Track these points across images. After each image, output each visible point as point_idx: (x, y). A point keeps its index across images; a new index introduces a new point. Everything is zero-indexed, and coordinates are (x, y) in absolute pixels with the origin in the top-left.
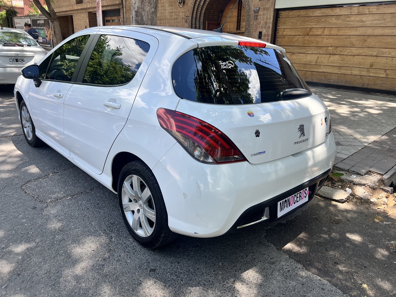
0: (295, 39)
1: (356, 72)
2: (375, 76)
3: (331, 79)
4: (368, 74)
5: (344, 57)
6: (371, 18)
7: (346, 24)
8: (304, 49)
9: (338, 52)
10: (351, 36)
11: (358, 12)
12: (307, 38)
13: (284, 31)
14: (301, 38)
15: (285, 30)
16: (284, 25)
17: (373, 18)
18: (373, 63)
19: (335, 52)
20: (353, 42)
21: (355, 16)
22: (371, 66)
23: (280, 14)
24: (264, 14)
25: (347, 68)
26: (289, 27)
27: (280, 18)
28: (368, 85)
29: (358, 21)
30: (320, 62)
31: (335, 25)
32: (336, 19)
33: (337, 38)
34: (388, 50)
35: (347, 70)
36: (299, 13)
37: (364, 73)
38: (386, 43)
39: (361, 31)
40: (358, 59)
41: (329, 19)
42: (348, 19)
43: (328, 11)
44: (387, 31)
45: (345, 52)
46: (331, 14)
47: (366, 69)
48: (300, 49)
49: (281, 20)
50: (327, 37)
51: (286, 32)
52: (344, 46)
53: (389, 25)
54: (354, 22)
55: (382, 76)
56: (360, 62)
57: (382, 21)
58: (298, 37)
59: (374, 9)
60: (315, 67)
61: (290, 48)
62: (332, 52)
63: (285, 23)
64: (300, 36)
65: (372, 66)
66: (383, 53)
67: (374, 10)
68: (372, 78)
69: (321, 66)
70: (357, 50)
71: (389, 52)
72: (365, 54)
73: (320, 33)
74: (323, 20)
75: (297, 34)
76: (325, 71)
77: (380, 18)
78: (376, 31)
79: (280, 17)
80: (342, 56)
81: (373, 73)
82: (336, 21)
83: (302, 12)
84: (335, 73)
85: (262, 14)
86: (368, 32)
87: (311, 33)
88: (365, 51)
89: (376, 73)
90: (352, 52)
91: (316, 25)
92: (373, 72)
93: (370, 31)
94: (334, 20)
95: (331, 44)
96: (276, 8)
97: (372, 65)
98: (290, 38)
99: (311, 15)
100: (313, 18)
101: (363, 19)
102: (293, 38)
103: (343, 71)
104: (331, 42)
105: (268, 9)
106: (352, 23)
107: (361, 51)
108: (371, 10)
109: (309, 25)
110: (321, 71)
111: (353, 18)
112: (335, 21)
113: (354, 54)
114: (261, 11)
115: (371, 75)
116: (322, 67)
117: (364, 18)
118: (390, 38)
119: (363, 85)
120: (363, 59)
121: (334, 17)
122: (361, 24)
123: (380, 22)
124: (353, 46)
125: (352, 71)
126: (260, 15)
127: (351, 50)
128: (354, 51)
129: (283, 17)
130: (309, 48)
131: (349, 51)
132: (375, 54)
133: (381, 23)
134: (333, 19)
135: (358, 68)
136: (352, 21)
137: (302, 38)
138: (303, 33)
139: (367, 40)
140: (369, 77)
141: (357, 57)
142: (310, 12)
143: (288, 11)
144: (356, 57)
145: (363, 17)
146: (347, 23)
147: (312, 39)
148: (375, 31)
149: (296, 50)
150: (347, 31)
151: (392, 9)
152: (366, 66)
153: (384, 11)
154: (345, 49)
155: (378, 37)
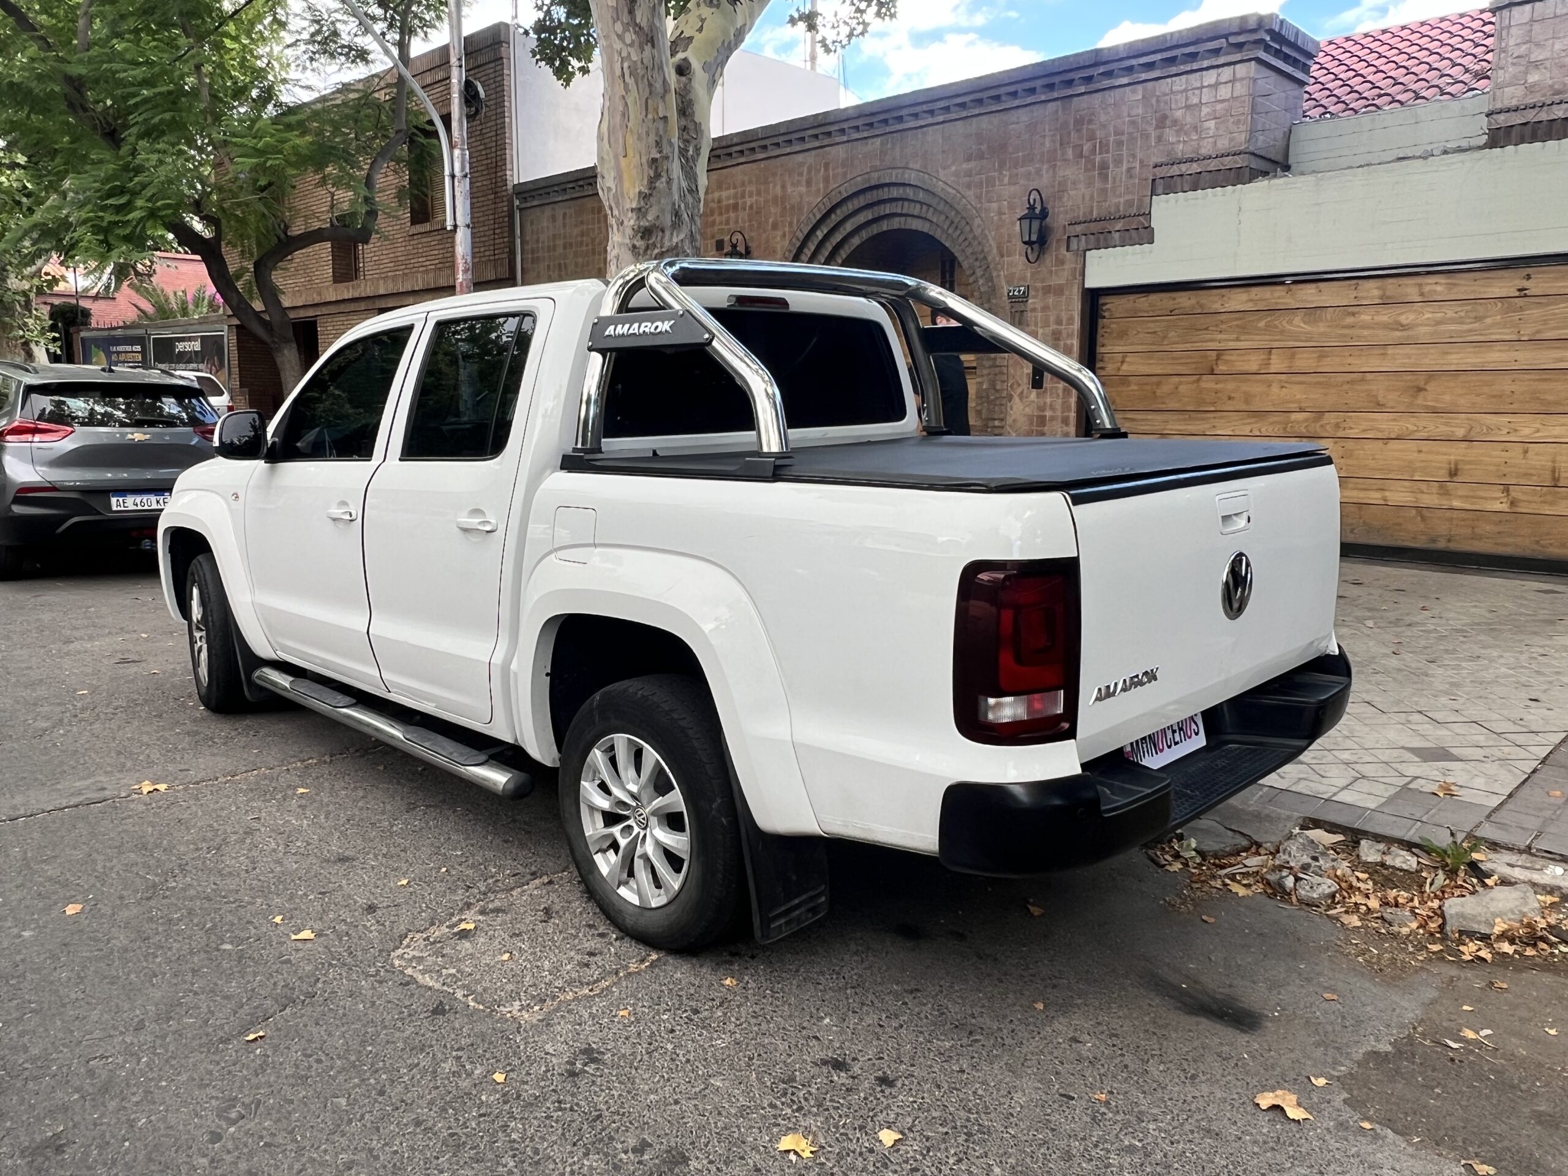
0: (1166, 388)
1: (1399, 495)
2: (1473, 507)
4: (1446, 503)
5: (1350, 444)
6: (1430, 315)
7: (1345, 336)
8: (1203, 419)
9: (1328, 427)
10: (1369, 376)
11: (1381, 298)
12: (1208, 383)
13: (1123, 362)
14: (1188, 383)
15: (1127, 359)
16: (1122, 342)
17: (1439, 315)
18: (1456, 464)
19: (1317, 428)
20: (1375, 396)
21: (1372, 309)
22: (1453, 473)
23: (1106, 304)
24: (1045, 308)
26: (1139, 348)
27: (1104, 317)
28: (1449, 541)
29: (1386, 326)
31: (1307, 341)
32: (1306, 319)
33: (1318, 384)
34: (1505, 419)
35: (1365, 489)
36: (1171, 302)
37: (1430, 499)
38: (1494, 396)
39: (1400, 359)
40: (1401, 451)
41: (1283, 322)
42: (1350, 320)
43: (1277, 294)
44: (1495, 357)
45: (1351, 428)
46: (1286, 304)
47: (1437, 484)
48: (1185, 420)
49: (1108, 325)
50: (1281, 381)
51: (1131, 363)
52: (1345, 408)
53: (1498, 337)
54: (1373, 328)
55: (1497, 506)
56: (1411, 462)
57: (1471, 323)
58: (1176, 379)
59: (1437, 286)
61: (1149, 417)
62: (1304, 431)
63: (1122, 334)
64: (1183, 379)
65: (1456, 475)
66: (1489, 428)
67: (1439, 288)
68: (1463, 515)
70: (1394, 420)
71: (1512, 425)
72: (1424, 435)
73: (1254, 367)
74: (1262, 324)
75: (1170, 372)
77: (1462, 314)
78: (1454, 356)
79: (1106, 314)
80: (1342, 443)
81: (1461, 497)
82: (1308, 328)
83: (1184, 300)
85: (1038, 306)
86: (1427, 361)
87: (1222, 368)
88: (1422, 424)
89: (1473, 497)
90: (1378, 430)
91: (1238, 340)
92: (1460, 493)
93: (1431, 360)
94: (1299, 324)
95: (1299, 401)
96: (1087, 286)
97: (1457, 470)
98: (1146, 384)
99: (1217, 306)
100: (1223, 317)
101: (1403, 319)
102: (1159, 384)
104: (1299, 397)
105: (1059, 291)
106: (1366, 332)
107: (1408, 424)
108: (1427, 289)
109: (1212, 340)
111: (1365, 318)
112: (1302, 325)
113: (1386, 435)
114: (1035, 297)
115: (1456, 504)
117: (1407, 318)
118: (1507, 378)
119: (1434, 541)
120: (1420, 451)
121: (1301, 313)
122: (1398, 334)
123: (1465, 327)
124: (1379, 407)
125: (1387, 494)
126: (1034, 310)
127: (1373, 420)
128: (1385, 423)
129: (1118, 315)
130: (1222, 418)
131: (1364, 425)
132: (1460, 433)
133: (1470, 331)
134: (1297, 321)
135: (1406, 483)
136: (1363, 327)
137: (1193, 382)
138: (1194, 366)
139: (1427, 387)
140: (1448, 514)
141: (1399, 445)
142: (1213, 301)
143: (1132, 297)
144: (1394, 445)
145: (1402, 314)
146: (1346, 331)
147: (1230, 385)
148: (1450, 357)
149: (1175, 425)
150: (1350, 360)
151: (1505, 285)
152: (1433, 476)
153: (1474, 291)
154: (1350, 417)
155: (1463, 378)
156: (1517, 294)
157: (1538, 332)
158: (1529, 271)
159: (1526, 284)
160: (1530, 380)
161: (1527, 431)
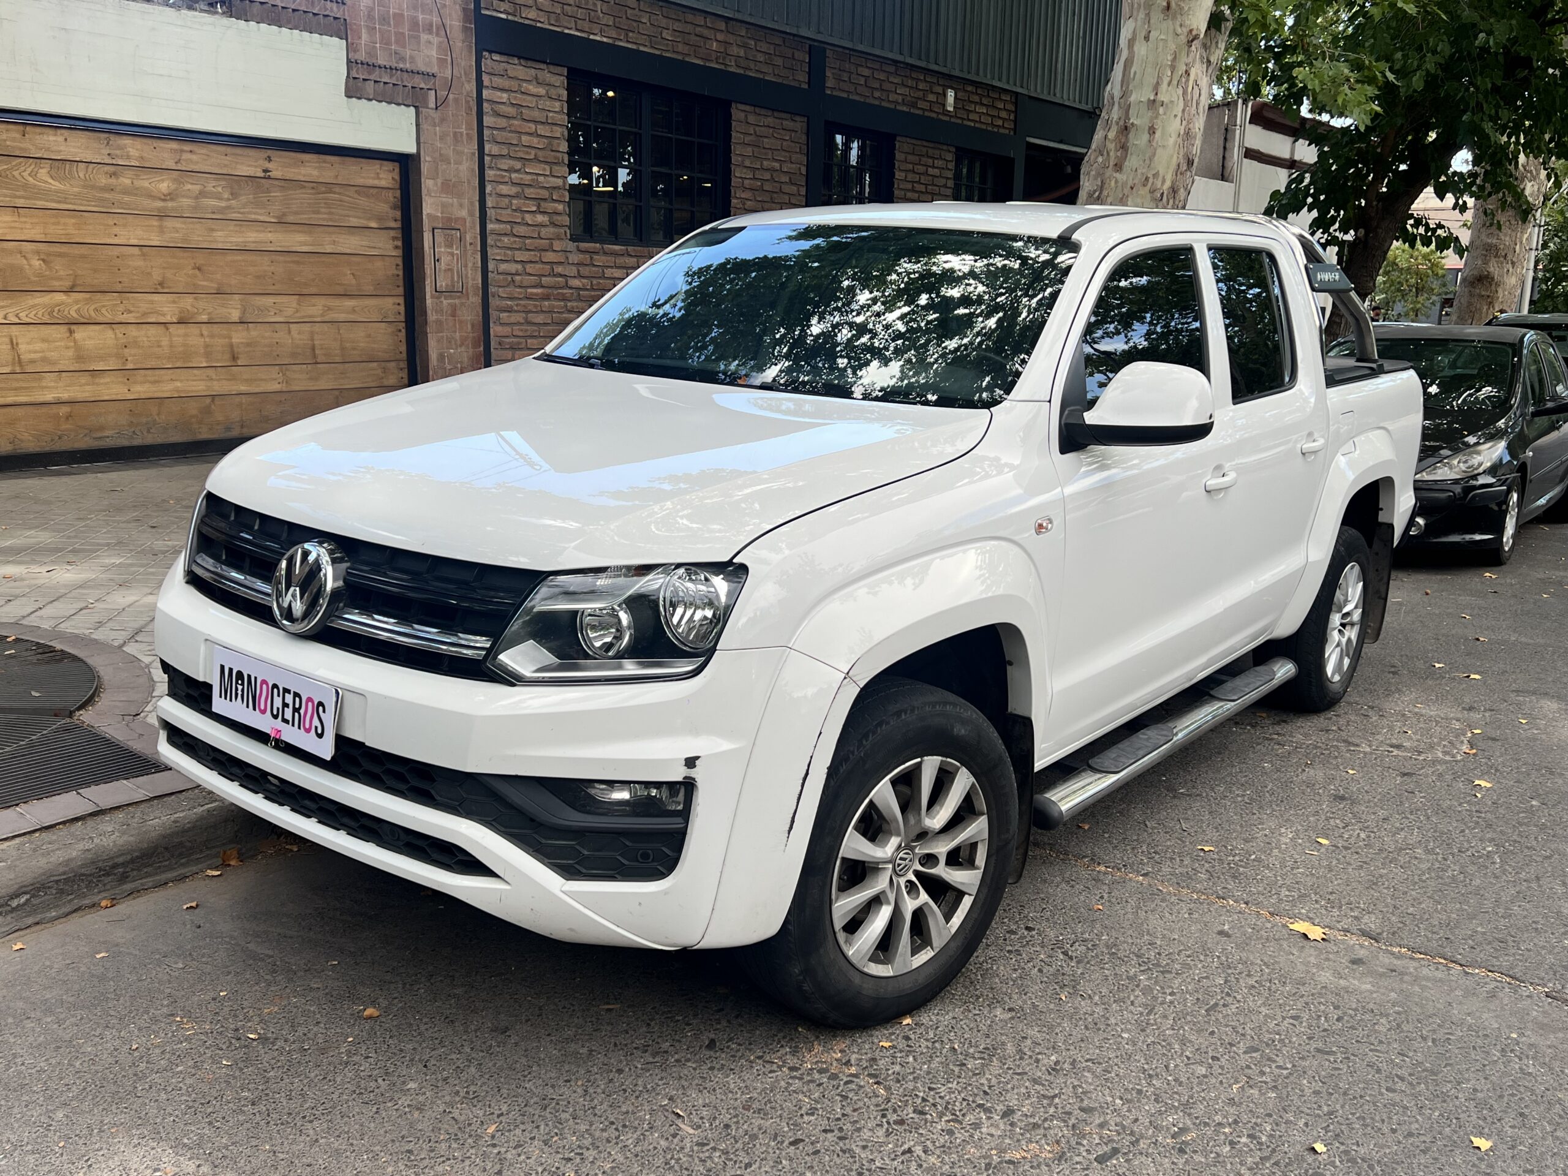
1: (197, 385)
2: (256, 390)
3: (102, 428)
4: (235, 389)
5: (133, 331)
6: (189, 186)
7: (103, 199)
9: (104, 311)
11: (140, 159)
17: (199, 187)
18: (237, 347)
19: (89, 311)
21: (130, 173)
22: (234, 357)
25: (157, 372)
28: (242, 427)
29: (147, 194)
30: (32, 361)
31: (59, 202)
32: (53, 173)
33: (83, 257)
34: (270, 300)
35: (155, 382)
37: (218, 387)
38: (258, 277)
39: (175, 231)
40: (185, 336)
41: (24, 172)
42: (107, 181)
43: (9, 135)
44: (253, 237)
45: (130, 311)
46: (24, 150)
47: (224, 370)
52: (119, 288)
53: (253, 217)
54: (136, 195)
55: (275, 387)
56: (194, 346)
57: (229, 200)
60: (15, 385)
62: (75, 315)
65: (237, 358)
66: (259, 309)
67: (194, 157)
68: (250, 399)
69: (40, 379)
70: (174, 302)
71: (276, 306)
72: (204, 318)
76: (65, 396)
77: (220, 189)
78: (219, 233)
80: (120, 329)
81: (246, 380)
82: (56, 185)
84: (114, 397)
88: (201, 304)
89: (256, 380)
90: (157, 313)
92: (245, 377)
93: (198, 235)
94: (46, 179)
103: (141, 390)
104: (62, 273)
106: (126, 199)
107: (188, 306)
108: (182, 156)
110: (49, 397)
111: (126, 181)
112: (51, 181)
113: (168, 319)
115: (243, 388)
116: (49, 380)
118: (266, 259)
119: (228, 429)
120: (203, 336)
121: (45, 165)
122: (160, 204)
123: (223, 204)
124: (157, 287)
125: (183, 384)
127: (152, 302)
128: (167, 308)
131: (145, 307)
132: (236, 315)
133: (228, 208)
134: (43, 173)
135: (195, 371)
136: (125, 192)
140: (237, 399)
141: (181, 330)
144: (176, 330)
145: (162, 181)
146: (107, 195)
148: (214, 234)
150: (116, 230)
151: (249, 164)
152: (218, 361)
153: (225, 166)
154: (128, 299)
155: (230, 257)
156: (262, 175)
157: (284, 214)
158: (269, 153)
159: (270, 166)
160: (285, 262)
161: (290, 312)
